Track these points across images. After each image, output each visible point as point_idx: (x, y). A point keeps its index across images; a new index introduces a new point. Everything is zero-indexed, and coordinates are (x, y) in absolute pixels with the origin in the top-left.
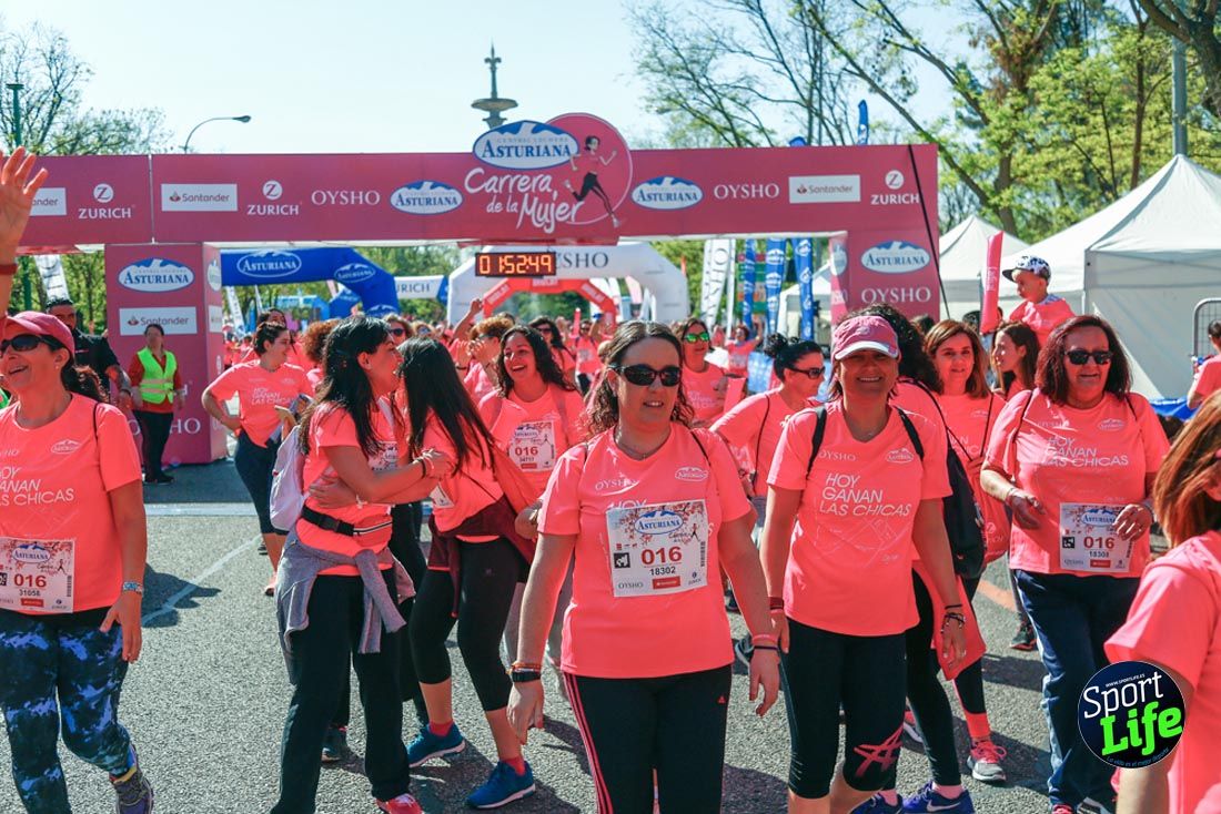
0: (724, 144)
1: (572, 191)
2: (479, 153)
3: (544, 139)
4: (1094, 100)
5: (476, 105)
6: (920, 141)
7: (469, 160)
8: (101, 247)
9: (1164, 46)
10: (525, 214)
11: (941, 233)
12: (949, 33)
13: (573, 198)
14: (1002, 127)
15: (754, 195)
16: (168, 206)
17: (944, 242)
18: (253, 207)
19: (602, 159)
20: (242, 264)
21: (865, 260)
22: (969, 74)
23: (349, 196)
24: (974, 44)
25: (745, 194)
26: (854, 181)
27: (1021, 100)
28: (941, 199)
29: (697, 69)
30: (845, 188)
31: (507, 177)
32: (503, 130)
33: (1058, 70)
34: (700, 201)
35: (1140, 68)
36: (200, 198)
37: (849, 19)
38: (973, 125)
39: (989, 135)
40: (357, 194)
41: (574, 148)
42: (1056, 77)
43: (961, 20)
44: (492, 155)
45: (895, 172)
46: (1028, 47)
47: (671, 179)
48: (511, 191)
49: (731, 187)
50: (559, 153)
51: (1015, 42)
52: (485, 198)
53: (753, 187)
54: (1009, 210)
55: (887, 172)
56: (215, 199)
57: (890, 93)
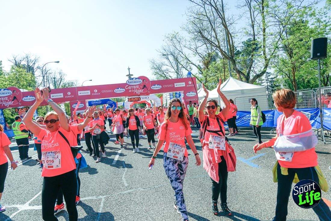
0: (165, 79)
1: (142, 88)
3: (137, 80)
4: (218, 69)
5: (127, 76)
6: (194, 77)
7: (126, 84)
8: (69, 102)
9: (227, 61)
10: (135, 92)
14: (205, 74)
16: (79, 95)
17: (198, 91)
18: (93, 94)
19: (146, 83)
20: (92, 103)
21: (187, 95)
22: (200, 67)
23: (108, 91)
24: (200, 62)
25: (168, 86)
26: (184, 83)
27: (207, 70)
28: (197, 85)
29: (160, 68)
30: (183, 84)
31: (132, 86)
32: (130, 79)
34: (161, 88)
35: (224, 64)
37: (182, 59)
38: (201, 74)
39: (203, 75)
41: (142, 81)
42: (212, 66)
43: (198, 59)
44: (129, 83)
45: (190, 82)
46: (208, 62)
47: (157, 85)
48: (133, 88)
50: (140, 82)
51: (206, 61)
52: (128, 90)
56: (87, 93)
57: (188, 70)
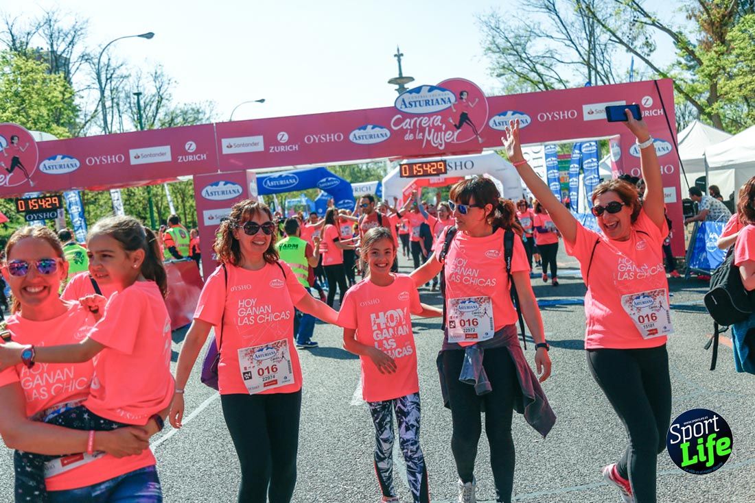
1: (454, 124)
2: (398, 107)
3: (436, 96)
5: (390, 82)
6: (660, 78)
7: (393, 110)
8: (191, 177)
10: (427, 139)
11: (678, 131)
12: (674, 12)
13: (455, 128)
14: (711, 66)
15: (562, 118)
16: (226, 151)
17: (680, 137)
18: (273, 148)
19: (470, 104)
20: (266, 183)
21: (632, 151)
23: (326, 137)
24: (689, 18)
25: (556, 118)
27: (723, 48)
29: (519, 49)
31: (415, 119)
33: (743, 28)
34: (530, 123)
36: (243, 145)
37: (611, 9)
39: (703, 71)
40: (330, 136)
41: (453, 99)
43: (681, 4)
44: (406, 107)
45: (647, 97)
46: (724, 16)
47: (512, 112)
48: (418, 126)
49: (548, 114)
50: (445, 102)
51: (716, 14)
52: (404, 132)
53: (561, 113)
54: (718, 115)
55: (644, 96)
56: (251, 145)
57: (639, 51)
